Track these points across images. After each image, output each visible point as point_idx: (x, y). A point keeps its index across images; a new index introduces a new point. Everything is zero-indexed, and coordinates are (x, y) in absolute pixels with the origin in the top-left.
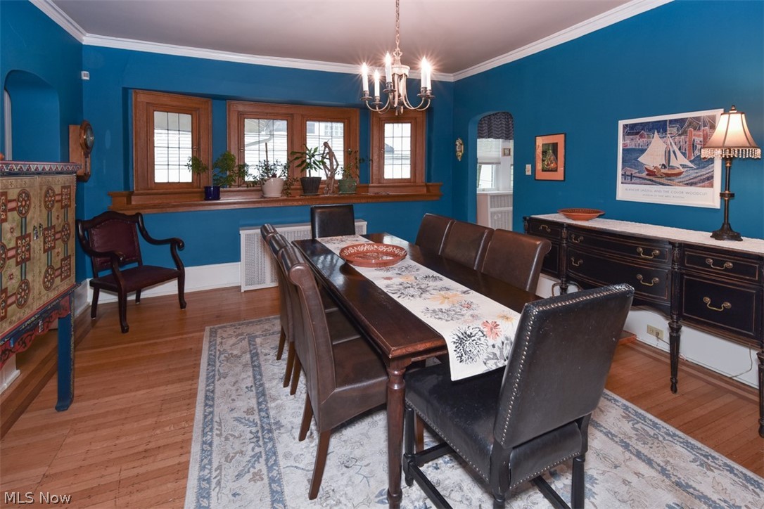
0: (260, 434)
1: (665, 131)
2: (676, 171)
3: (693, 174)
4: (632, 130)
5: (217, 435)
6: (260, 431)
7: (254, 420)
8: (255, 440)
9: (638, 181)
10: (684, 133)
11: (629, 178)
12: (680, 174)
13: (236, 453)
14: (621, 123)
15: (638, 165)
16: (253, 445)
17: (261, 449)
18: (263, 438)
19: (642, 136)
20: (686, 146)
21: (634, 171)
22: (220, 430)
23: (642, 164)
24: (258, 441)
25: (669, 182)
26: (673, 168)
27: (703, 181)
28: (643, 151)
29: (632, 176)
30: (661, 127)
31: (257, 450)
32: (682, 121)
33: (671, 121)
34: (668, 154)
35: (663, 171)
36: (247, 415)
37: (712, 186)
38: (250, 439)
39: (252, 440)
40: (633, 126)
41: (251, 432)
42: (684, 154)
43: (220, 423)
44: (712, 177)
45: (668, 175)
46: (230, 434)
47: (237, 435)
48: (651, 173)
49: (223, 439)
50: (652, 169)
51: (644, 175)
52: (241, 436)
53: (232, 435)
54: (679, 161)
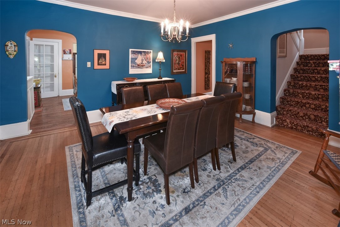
0: (227, 184)
1: (141, 54)
2: (144, 65)
3: (147, 65)
4: (133, 52)
5: (240, 200)
6: (225, 184)
7: (222, 190)
8: (230, 184)
9: (135, 67)
10: (145, 55)
11: (133, 67)
12: (145, 65)
13: (240, 187)
14: (130, 50)
15: (135, 63)
16: (232, 183)
17: (232, 180)
18: (228, 182)
19: (136, 55)
20: (146, 58)
21: (134, 65)
22: (237, 201)
23: (136, 63)
24: (230, 183)
25: (142, 67)
26: (143, 64)
27: (149, 67)
28: (136, 59)
29: (133, 66)
30: (140, 53)
31: (233, 181)
32: (145, 52)
33: (143, 51)
34: (142, 60)
35: (141, 65)
36: (221, 194)
37: (151, 68)
38: (231, 186)
39: (231, 185)
40: (134, 51)
41: (228, 187)
42: (145, 60)
43: (234, 204)
44: (151, 66)
45: (142, 66)
46: (235, 195)
47: (234, 192)
48: (138, 65)
49: (239, 196)
50: (139, 64)
51: (137, 66)
52: (233, 190)
53: (235, 194)
54: (145, 62)
